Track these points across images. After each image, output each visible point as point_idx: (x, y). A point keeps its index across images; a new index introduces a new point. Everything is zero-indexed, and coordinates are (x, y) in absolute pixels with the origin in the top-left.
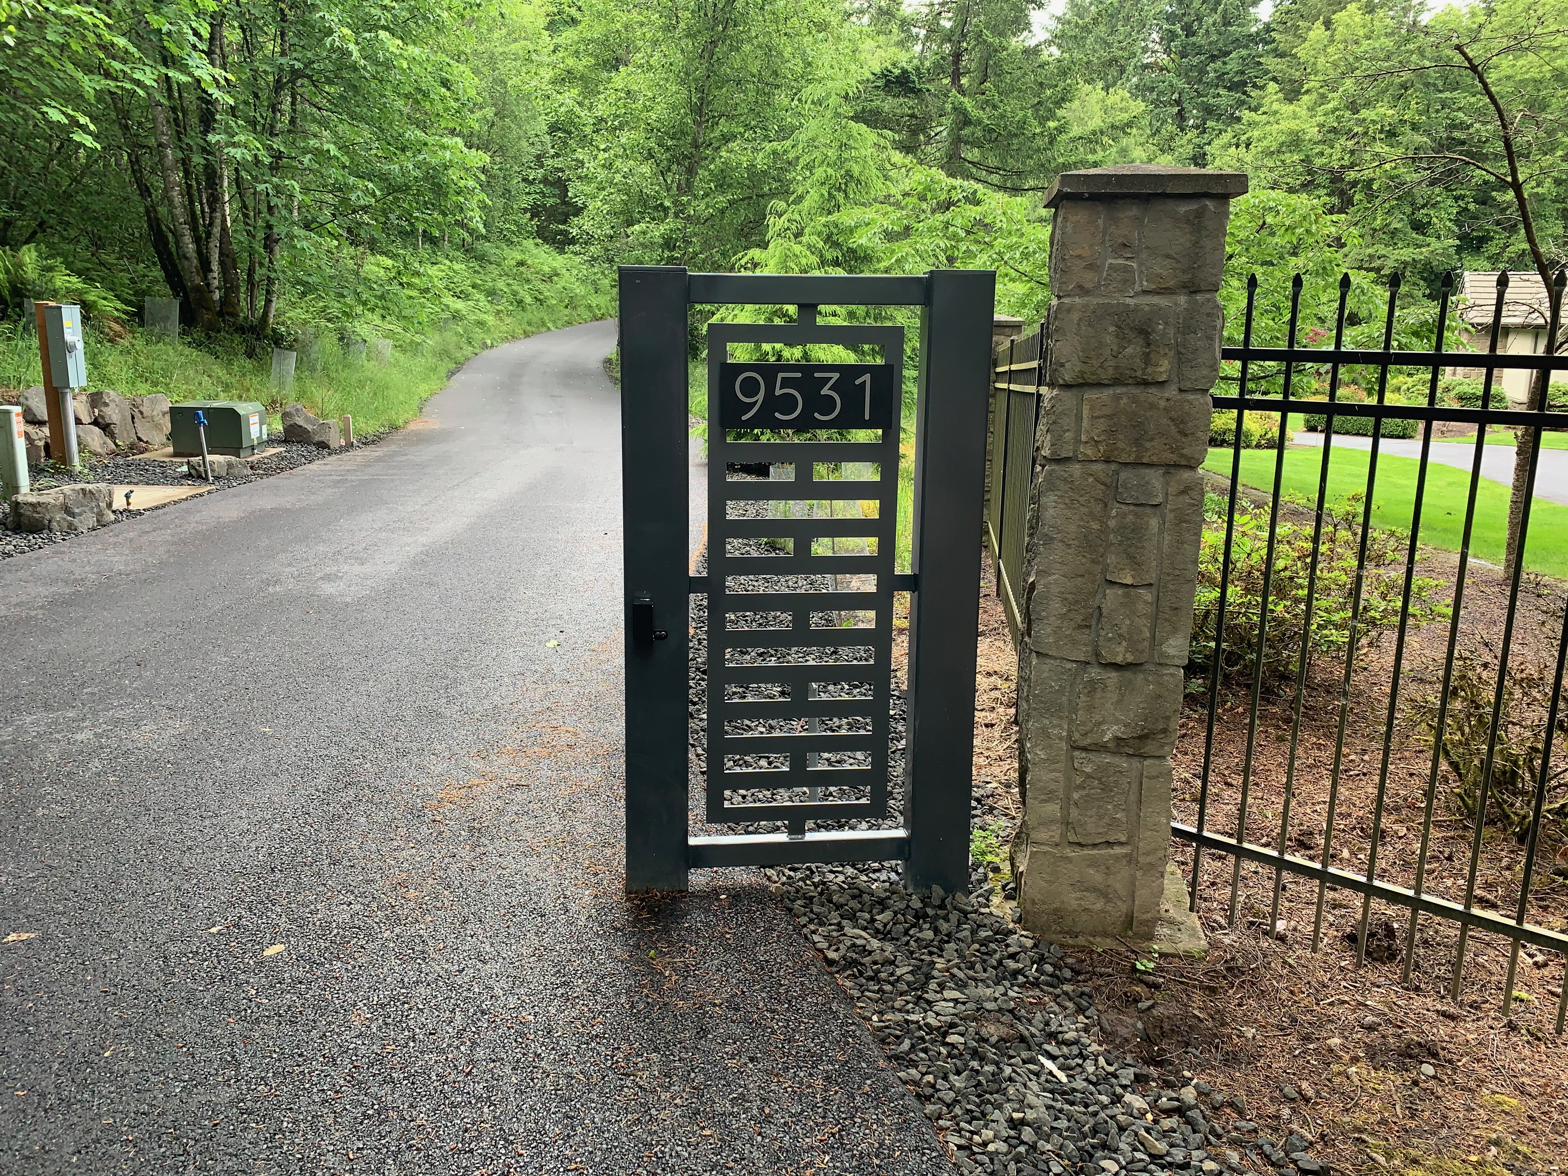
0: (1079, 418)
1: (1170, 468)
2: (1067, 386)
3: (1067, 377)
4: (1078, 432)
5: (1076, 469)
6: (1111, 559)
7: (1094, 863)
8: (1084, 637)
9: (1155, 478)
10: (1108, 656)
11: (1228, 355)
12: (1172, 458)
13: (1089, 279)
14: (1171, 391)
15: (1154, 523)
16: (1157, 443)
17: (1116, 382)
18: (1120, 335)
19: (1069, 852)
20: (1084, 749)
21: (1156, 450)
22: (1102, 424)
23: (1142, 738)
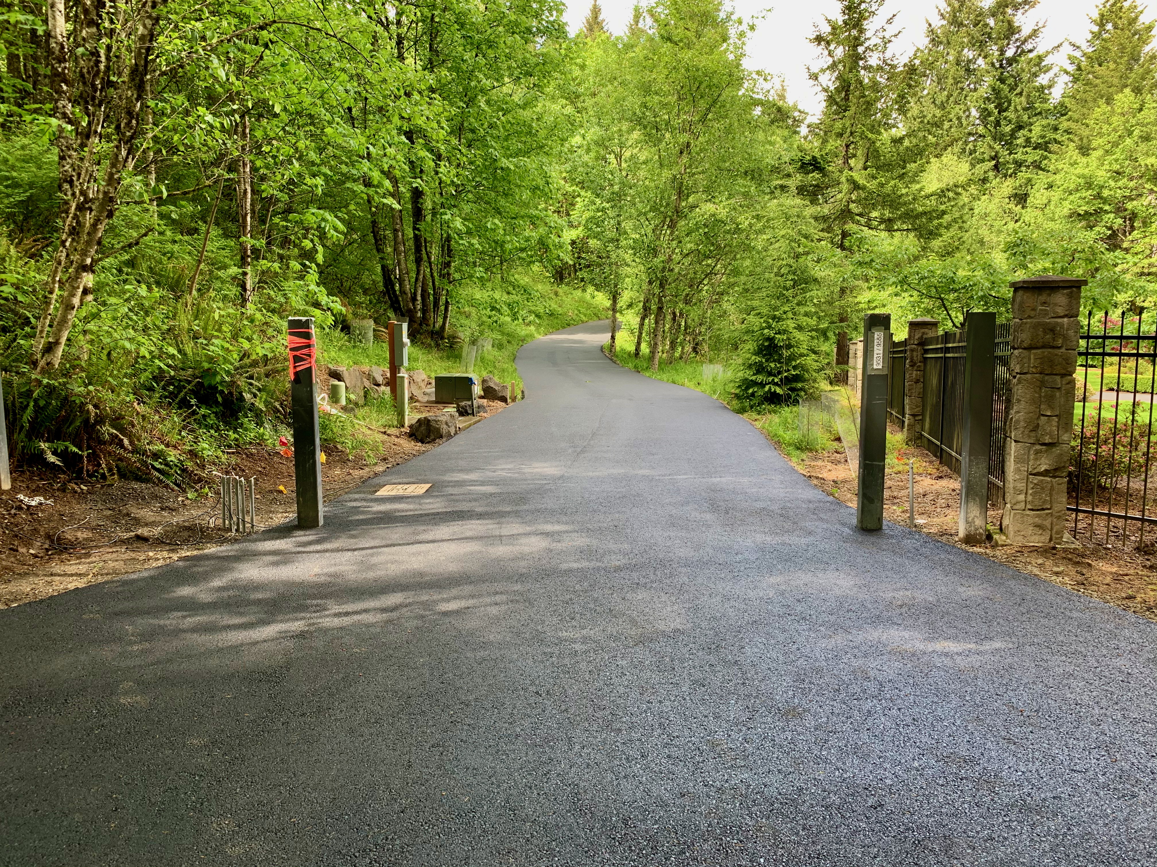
0: (1030, 359)
1: (1063, 376)
2: (1025, 349)
3: (1025, 345)
4: (1029, 363)
5: (1028, 376)
6: (1042, 407)
7: (1038, 516)
8: (1033, 434)
9: (1058, 378)
10: (1042, 441)
11: (1082, 338)
12: (1063, 372)
13: (1032, 313)
14: (1063, 350)
15: (1058, 394)
16: (1059, 367)
17: (1043, 347)
18: (1045, 332)
19: (1028, 512)
20: (1034, 475)
21: (1058, 369)
22: (1038, 361)
23: (1056, 470)
